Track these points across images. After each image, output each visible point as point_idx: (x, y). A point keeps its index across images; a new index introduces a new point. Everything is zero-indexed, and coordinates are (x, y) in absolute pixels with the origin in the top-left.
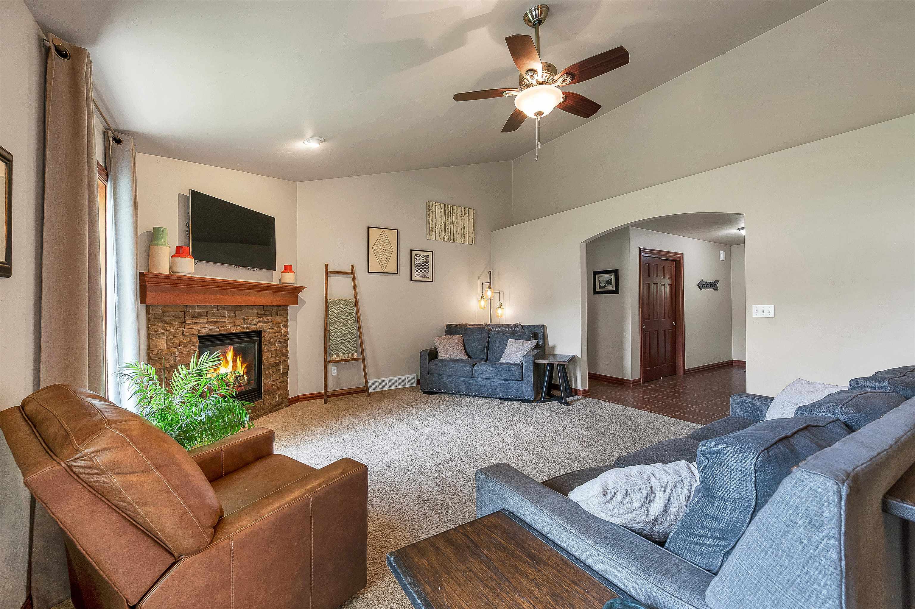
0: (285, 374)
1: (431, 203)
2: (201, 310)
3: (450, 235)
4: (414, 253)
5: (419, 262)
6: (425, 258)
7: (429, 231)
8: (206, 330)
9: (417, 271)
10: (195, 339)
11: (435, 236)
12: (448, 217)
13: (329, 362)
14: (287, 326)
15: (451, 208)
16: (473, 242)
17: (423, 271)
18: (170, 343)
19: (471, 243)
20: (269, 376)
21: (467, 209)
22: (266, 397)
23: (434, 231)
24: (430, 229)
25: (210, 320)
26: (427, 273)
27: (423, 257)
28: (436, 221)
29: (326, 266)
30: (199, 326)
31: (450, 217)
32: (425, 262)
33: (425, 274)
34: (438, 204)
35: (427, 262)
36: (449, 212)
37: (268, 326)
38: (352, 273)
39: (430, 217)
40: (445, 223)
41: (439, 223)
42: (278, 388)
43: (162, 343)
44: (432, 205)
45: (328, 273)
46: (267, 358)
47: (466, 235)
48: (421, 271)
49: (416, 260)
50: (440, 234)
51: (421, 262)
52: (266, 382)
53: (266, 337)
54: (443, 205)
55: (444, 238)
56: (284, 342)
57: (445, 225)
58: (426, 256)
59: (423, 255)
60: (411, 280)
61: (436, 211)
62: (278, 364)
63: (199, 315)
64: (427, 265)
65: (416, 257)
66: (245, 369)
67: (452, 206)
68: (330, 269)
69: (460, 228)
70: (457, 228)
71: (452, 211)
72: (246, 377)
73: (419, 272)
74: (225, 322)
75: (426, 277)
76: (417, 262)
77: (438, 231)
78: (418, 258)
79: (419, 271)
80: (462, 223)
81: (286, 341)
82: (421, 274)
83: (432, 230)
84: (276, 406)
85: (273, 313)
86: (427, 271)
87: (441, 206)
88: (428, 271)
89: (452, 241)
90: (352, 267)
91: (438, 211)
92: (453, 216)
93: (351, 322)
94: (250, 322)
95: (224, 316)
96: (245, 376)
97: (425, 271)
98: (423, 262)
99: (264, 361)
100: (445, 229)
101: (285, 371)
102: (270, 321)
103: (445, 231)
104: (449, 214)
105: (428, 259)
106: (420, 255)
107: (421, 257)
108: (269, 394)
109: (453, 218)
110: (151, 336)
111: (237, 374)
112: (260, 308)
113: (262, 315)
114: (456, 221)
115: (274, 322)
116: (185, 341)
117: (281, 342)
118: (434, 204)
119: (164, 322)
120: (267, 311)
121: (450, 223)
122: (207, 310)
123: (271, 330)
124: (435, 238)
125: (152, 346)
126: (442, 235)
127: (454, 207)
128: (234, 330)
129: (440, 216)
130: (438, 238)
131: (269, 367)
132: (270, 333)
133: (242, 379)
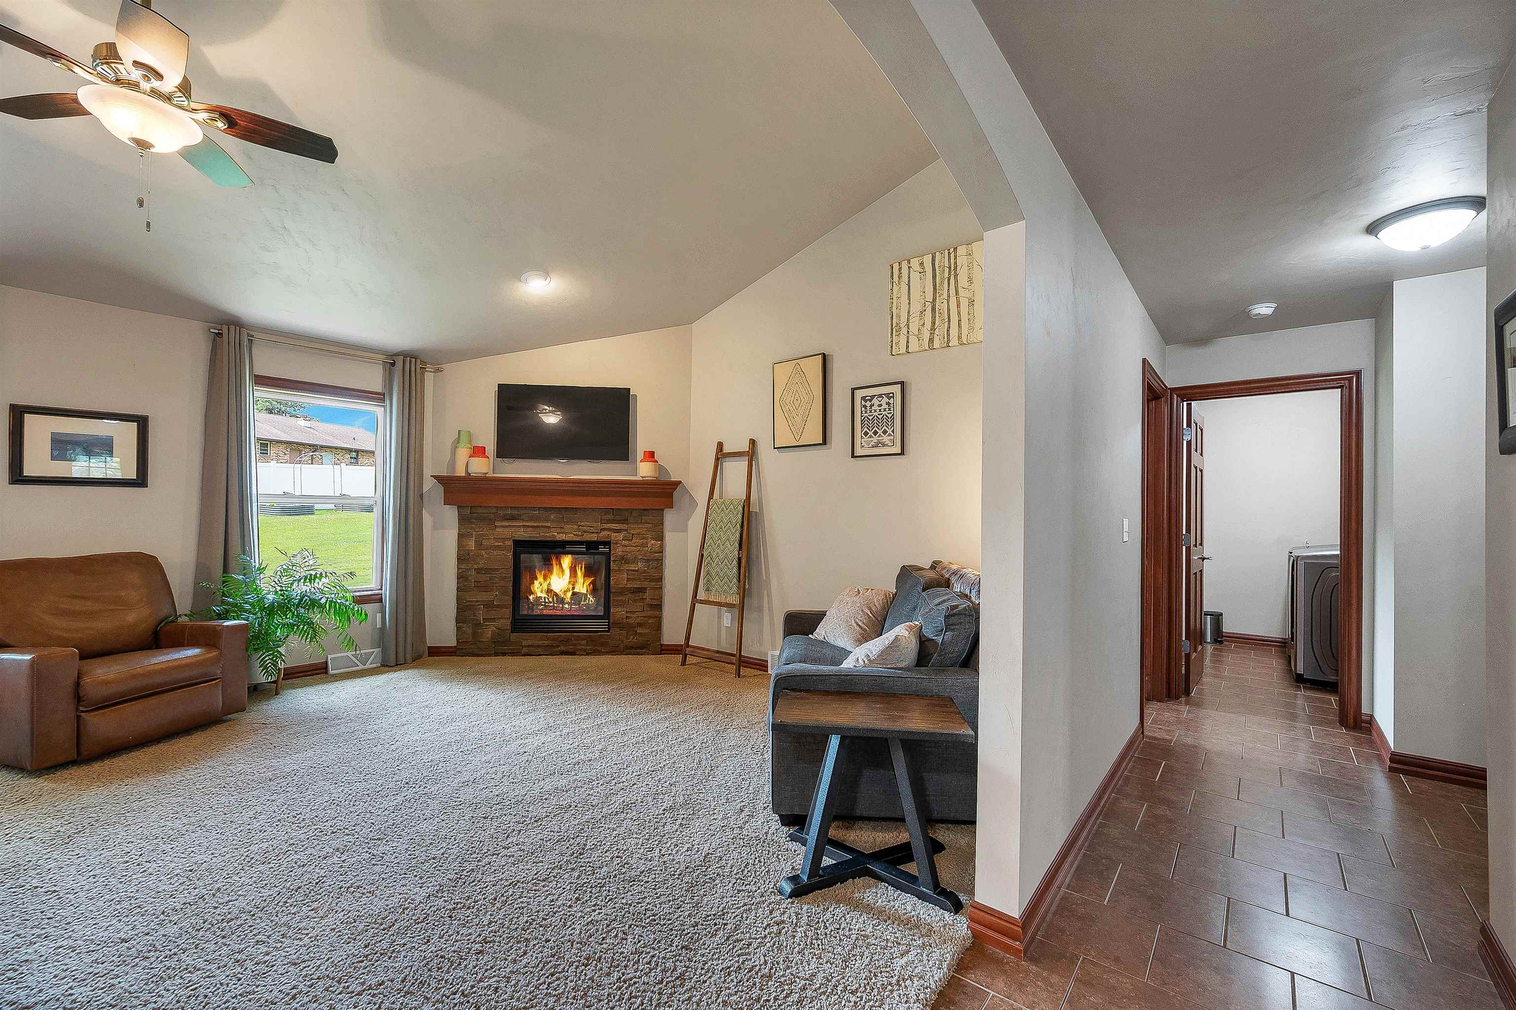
0: (658, 607)
1: (896, 266)
2: (515, 512)
3: (949, 327)
4: (859, 394)
5: (871, 412)
6: (885, 400)
7: (892, 333)
8: (523, 534)
9: (866, 434)
10: (510, 543)
11: (908, 342)
12: (942, 283)
13: (700, 602)
14: (660, 538)
15: (952, 256)
17: (880, 432)
18: (479, 544)
20: (622, 604)
22: (614, 631)
23: (904, 330)
24: (895, 329)
25: (526, 524)
26: (890, 435)
27: (880, 399)
28: (909, 304)
29: (720, 445)
30: (513, 530)
31: (949, 280)
32: (885, 410)
33: (886, 439)
34: (915, 263)
35: (890, 410)
36: (947, 270)
37: (621, 536)
38: (751, 453)
39: (895, 301)
40: (934, 300)
41: (916, 308)
42: (641, 625)
43: (471, 544)
44: (900, 269)
45: (721, 455)
46: (619, 579)
48: (875, 433)
49: (863, 409)
50: (919, 336)
51: (875, 411)
52: (618, 611)
53: (618, 551)
54: (928, 259)
55: (931, 340)
56: (657, 561)
57: (933, 309)
58: (887, 395)
59: (880, 396)
60: (853, 456)
61: (909, 281)
62: (642, 590)
63: (513, 518)
64: (889, 416)
65: (863, 403)
66: (589, 585)
67: (956, 249)
70: (971, 302)
71: (956, 263)
72: (590, 598)
73: (871, 436)
74: (549, 527)
75: (887, 445)
76: (866, 413)
77: (914, 328)
78: (868, 404)
79: (871, 433)
81: (660, 561)
82: (875, 439)
83: (899, 329)
84: (632, 648)
85: (631, 519)
86: (890, 431)
87: (922, 264)
88: (893, 431)
89: (954, 341)
90: (753, 442)
91: (915, 276)
92: (956, 276)
94: (587, 529)
95: (547, 520)
96: (588, 596)
97: (885, 432)
98: (880, 411)
99: (612, 583)
100: (934, 317)
101: (654, 602)
102: (626, 530)
103: (934, 323)
104: (946, 275)
105: (891, 401)
106: (873, 397)
107: (875, 401)
108: (621, 628)
109: (956, 281)
110: (461, 536)
111: (575, 590)
112: (607, 511)
113: (609, 521)
114: (966, 284)
115: (632, 532)
116: (497, 544)
117: (648, 561)
118: (904, 265)
119: (472, 523)
120: (620, 516)
121: (949, 296)
122: (523, 512)
123: (627, 542)
124: (907, 347)
125: (460, 546)
126: (926, 335)
127: (962, 250)
128: (562, 537)
129: (921, 287)
130: (914, 346)
131: (622, 591)
132: (626, 546)
133: (584, 601)
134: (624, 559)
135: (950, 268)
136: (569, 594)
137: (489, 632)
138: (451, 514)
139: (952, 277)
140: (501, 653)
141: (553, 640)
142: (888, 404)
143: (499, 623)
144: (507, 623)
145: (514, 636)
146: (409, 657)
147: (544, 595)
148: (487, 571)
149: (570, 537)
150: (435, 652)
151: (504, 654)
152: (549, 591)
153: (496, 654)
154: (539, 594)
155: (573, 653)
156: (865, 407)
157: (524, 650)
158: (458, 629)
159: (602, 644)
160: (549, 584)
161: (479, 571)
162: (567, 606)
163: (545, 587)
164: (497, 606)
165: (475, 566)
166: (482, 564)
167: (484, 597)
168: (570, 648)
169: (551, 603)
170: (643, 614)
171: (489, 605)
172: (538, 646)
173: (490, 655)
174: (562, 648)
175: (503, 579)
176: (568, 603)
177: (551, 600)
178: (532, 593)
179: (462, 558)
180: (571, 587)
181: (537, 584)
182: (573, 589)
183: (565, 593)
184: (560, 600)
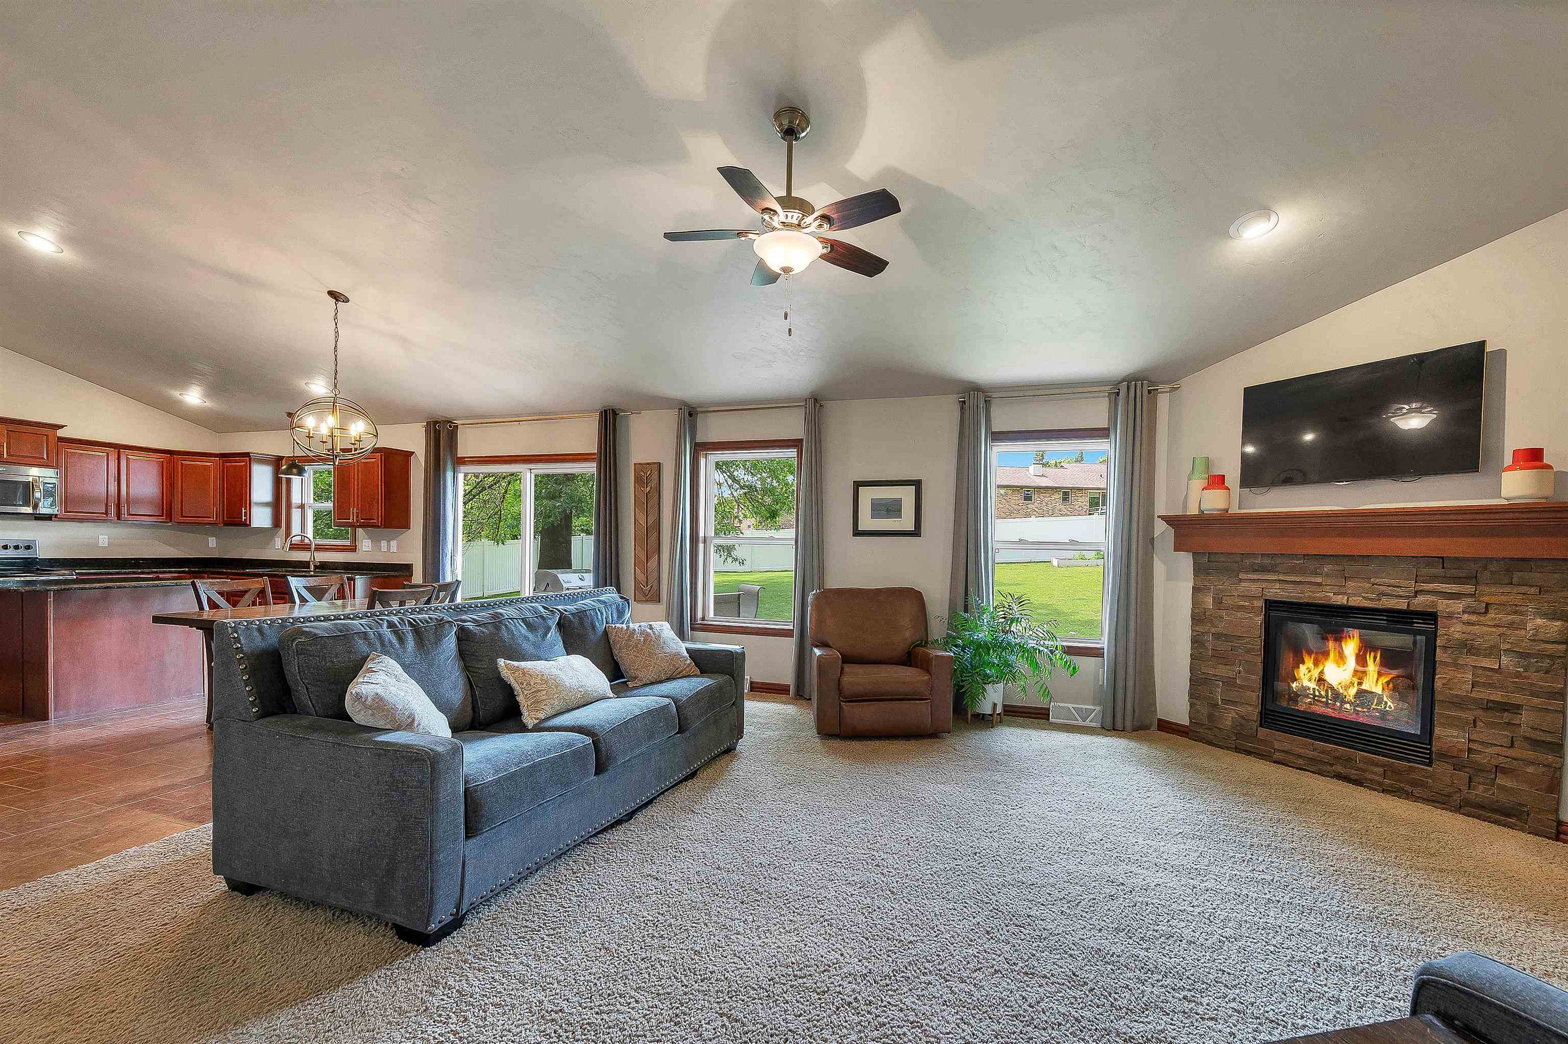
0: (1543, 745)
2: (1267, 561)
8: (1277, 592)
10: (1260, 603)
14: (1557, 615)
18: (1218, 601)
20: (1456, 724)
25: (1281, 577)
30: (1264, 585)
43: (1209, 602)
46: (1454, 680)
52: (1453, 736)
53: (1451, 630)
63: (1263, 569)
66: (1388, 683)
72: (1389, 703)
74: (1319, 584)
85: (1486, 575)
94: (1390, 590)
95: (1317, 574)
96: (1385, 699)
99: (1438, 684)
101: (1541, 736)
102: (1472, 595)
108: (1458, 767)
110: (1196, 590)
111: (1364, 687)
112: (1429, 560)
113: (1435, 578)
115: (1487, 599)
116: (1242, 603)
117: (1523, 655)
119: (1208, 574)
120: (1460, 571)
122: (1278, 561)
123: (1473, 618)
125: (1195, 603)
128: (1341, 600)
131: (1460, 703)
133: (1378, 704)
134: (1467, 647)
136: (1353, 691)
137: (1229, 718)
138: (1186, 561)
140: (1245, 751)
141: (1323, 752)
143: (1242, 709)
144: (1253, 711)
145: (1263, 732)
146: (1128, 724)
147: (1312, 685)
148: (1227, 637)
149: (1357, 601)
150: (1166, 727)
151: (1248, 753)
152: (1321, 680)
153: (1237, 750)
154: (1306, 683)
155: (1358, 783)
157: (1277, 756)
158: (1192, 705)
159: (1414, 783)
160: (1322, 672)
161: (1217, 636)
162: (1347, 706)
163: (1315, 673)
164: (1241, 687)
165: (1213, 630)
166: (1221, 628)
167: (1223, 671)
168: (1353, 773)
169: (1324, 698)
170: (1512, 752)
171: (1229, 683)
172: (1299, 756)
173: (1228, 748)
174: (1339, 769)
175: (1248, 651)
176: (1351, 703)
177: (1323, 693)
178: (1295, 679)
179: (1198, 618)
180: (1356, 681)
181: (1303, 668)
182: (1360, 684)
183: (1347, 688)
184: (1337, 696)
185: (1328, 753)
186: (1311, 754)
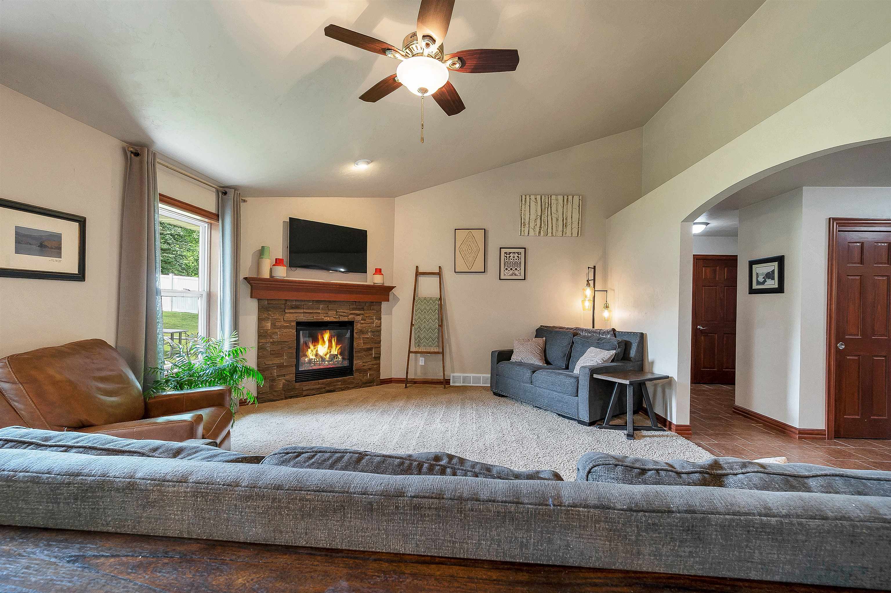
0: (378, 358)
1: (524, 197)
2: (298, 303)
3: (548, 228)
4: (503, 251)
5: (509, 259)
6: (517, 255)
7: (521, 226)
8: (303, 318)
9: (507, 269)
10: (294, 324)
11: (529, 231)
12: (545, 209)
13: (412, 352)
14: (380, 319)
15: (550, 198)
16: (578, 234)
17: (514, 269)
18: (273, 325)
19: (575, 234)
20: (360, 358)
21: (570, 198)
22: (356, 375)
23: (527, 226)
24: (523, 224)
25: (305, 311)
26: (518, 271)
28: (530, 215)
29: (417, 267)
30: (297, 315)
31: (548, 208)
32: (516, 259)
33: (517, 272)
34: (533, 197)
35: (519, 260)
36: (547, 204)
37: (359, 318)
38: (439, 274)
39: (523, 212)
40: (541, 215)
41: (533, 217)
42: (370, 369)
43: (268, 325)
44: (526, 199)
45: (418, 274)
46: (359, 344)
47: (569, 227)
48: (511, 269)
49: (505, 258)
50: (534, 229)
51: (511, 259)
52: (357, 363)
53: (358, 327)
54: (539, 197)
55: (540, 232)
56: (377, 332)
57: (541, 219)
58: (518, 253)
59: (514, 253)
60: (500, 279)
61: (530, 205)
62: (370, 349)
63: (297, 307)
64: (519, 262)
65: (505, 255)
66: (339, 349)
67: (551, 196)
68: (421, 270)
69: (560, 219)
70: (557, 220)
71: (551, 202)
73: (509, 271)
74: (319, 313)
75: (517, 275)
76: (507, 259)
77: (532, 225)
78: (508, 256)
79: (509, 269)
80: (563, 214)
81: (380, 331)
82: (511, 272)
83: (525, 225)
84: (366, 383)
85: (365, 308)
86: (518, 269)
87: (536, 199)
88: (520, 269)
89: (550, 235)
90: (440, 267)
91: (533, 204)
92: (551, 207)
93: (433, 318)
94: (342, 314)
95: (318, 309)
96: (339, 356)
97: (516, 269)
98: (514, 259)
99: (354, 346)
100: (541, 223)
101: (377, 356)
102: (362, 314)
103: (541, 225)
104: (547, 206)
105: (520, 256)
106: (510, 253)
107: (511, 255)
108: (360, 373)
109: (551, 209)
110: (260, 320)
112: (352, 303)
113: (354, 309)
114: (555, 212)
115: (366, 315)
116: (286, 325)
117: (373, 332)
118: (528, 197)
119: (267, 310)
120: (359, 306)
121: (548, 215)
122: (303, 303)
123: (363, 322)
124: (529, 233)
125: (260, 327)
126: (537, 229)
127: (553, 197)
128: (326, 319)
129: (535, 209)
130: (532, 233)
131: (361, 351)
132: (363, 324)
133: (336, 359)
134: (362, 332)
135: (548, 203)
136: (328, 356)
137: (280, 384)
139: (549, 207)
140: (289, 397)
142: (518, 257)
143: (287, 377)
144: (292, 377)
145: (297, 384)
147: (314, 357)
148: (279, 343)
149: (332, 319)
151: (291, 397)
152: (317, 355)
153: (286, 398)
154: (311, 357)
155: (334, 391)
156: (506, 257)
157: (305, 393)
159: (349, 383)
160: (317, 351)
161: (273, 343)
162: (327, 363)
163: (314, 352)
164: (286, 366)
165: (271, 340)
166: (276, 338)
167: (277, 361)
168: (331, 388)
169: (318, 361)
171: (280, 366)
172: (313, 389)
173: (282, 399)
174: (328, 388)
175: (290, 348)
176: (327, 361)
178: (306, 356)
179: (262, 334)
180: (329, 351)
181: (309, 350)
182: (330, 352)
183: (326, 355)
184: (323, 359)
185: (323, 384)
186: (318, 386)
